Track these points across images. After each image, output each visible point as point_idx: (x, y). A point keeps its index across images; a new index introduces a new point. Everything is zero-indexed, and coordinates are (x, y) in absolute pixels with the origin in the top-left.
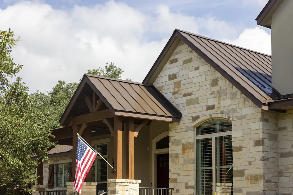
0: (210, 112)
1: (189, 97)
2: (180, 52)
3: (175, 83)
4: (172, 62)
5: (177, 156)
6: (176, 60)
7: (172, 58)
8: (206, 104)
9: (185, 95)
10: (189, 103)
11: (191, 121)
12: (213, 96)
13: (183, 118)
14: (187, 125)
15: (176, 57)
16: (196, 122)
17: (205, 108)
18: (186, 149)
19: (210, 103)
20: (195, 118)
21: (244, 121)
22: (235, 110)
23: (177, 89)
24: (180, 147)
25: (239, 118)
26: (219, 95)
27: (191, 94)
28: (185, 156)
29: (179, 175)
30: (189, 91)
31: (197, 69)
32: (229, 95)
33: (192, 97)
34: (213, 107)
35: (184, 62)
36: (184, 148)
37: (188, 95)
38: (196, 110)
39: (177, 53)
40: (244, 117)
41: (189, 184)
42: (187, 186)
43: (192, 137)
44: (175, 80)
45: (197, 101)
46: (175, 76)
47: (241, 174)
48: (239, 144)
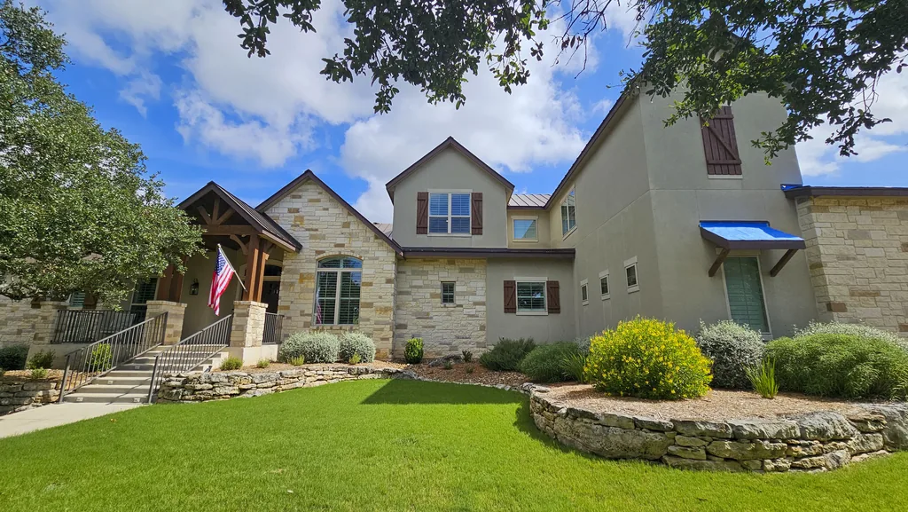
0: (339, 249)
1: (315, 233)
2: (307, 190)
3: (296, 217)
4: (294, 197)
5: (292, 284)
6: (300, 197)
7: (294, 193)
8: (334, 241)
9: (307, 230)
10: (312, 237)
11: (314, 254)
12: (343, 236)
13: (303, 250)
14: (308, 257)
15: (300, 194)
16: (321, 256)
17: (333, 245)
18: (305, 279)
19: (339, 241)
20: (318, 252)
21: (376, 262)
22: (367, 252)
23: (298, 223)
24: (298, 276)
25: (370, 259)
26: (351, 235)
27: (317, 230)
28: (302, 285)
29: (292, 302)
30: (314, 227)
31: (327, 209)
32: (361, 238)
33: (317, 233)
34: (342, 245)
35: (311, 201)
36: (302, 278)
37: (312, 230)
38: (321, 245)
39: (301, 191)
40: (377, 258)
41: (306, 312)
42: (302, 314)
43: (313, 268)
44: (296, 214)
45: (323, 237)
46: (297, 211)
47: (370, 305)
48: (369, 280)
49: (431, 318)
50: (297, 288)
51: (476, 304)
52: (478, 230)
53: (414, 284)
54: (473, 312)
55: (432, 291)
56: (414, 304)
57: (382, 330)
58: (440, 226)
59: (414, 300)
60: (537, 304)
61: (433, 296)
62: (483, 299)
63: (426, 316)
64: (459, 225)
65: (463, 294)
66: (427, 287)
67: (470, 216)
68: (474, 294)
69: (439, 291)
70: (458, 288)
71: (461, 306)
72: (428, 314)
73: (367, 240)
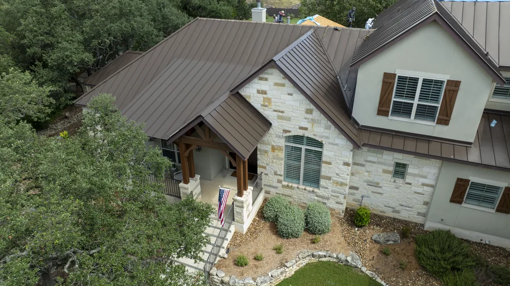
0: (303, 131)
1: (281, 114)
2: (271, 74)
3: (264, 98)
4: (261, 79)
5: (266, 152)
6: (266, 79)
7: (261, 76)
8: (299, 124)
9: (275, 111)
10: (279, 118)
11: (282, 132)
12: (306, 120)
13: (273, 127)
14: (277, 133)
15: (266, 76)
16: (288, 134)
17: (298, 127)
18: (276, 149)
19: (304, 125)
20: (286, 131)
21: (336, 147)
22: (327, 138)
23: (267, 104)
24: (270, 147)
25: (330, 143)
26: (313, 121)
27: (282, 112)
28: (274, 154)
29: (267, 164)
30: (281, 109)
31: (291, 95)
32: (323, 125)
33: (284, 114)
34: (306, 129)
35: (276, 84)
36: (273, 149)
37: (279, 111)
38: (287, 125)
39: (267, 74)
40: (337, 145)
41: (278, 173)
42: (276, 174)
43: (282, 143)
44: (265, 96)
45: (289, 119)
46: (264, 92)
47: (329, 178)
48: (328, 160)
49: (381, 187)
50: (271, 154)
51: (423, 185)
52: (444, 120)
53: (368, 159)
54: (420, 190)
55: (386, 168)
56: (366, 174)
57: (337, 197)
58: (403, 110)
59: (367, 171)
60: (489, 201)
61: (385, 171)
62: (432, 182)
63: (377, 185)
64: (425, 113)
65: (415, 175)
66: (380, 163)
67: (439, 105)
68: (425, 177)
69: (391, 169)
70: (410, 170)
71: (410, 184)
72: (378, 184)
73: (328, 128)
